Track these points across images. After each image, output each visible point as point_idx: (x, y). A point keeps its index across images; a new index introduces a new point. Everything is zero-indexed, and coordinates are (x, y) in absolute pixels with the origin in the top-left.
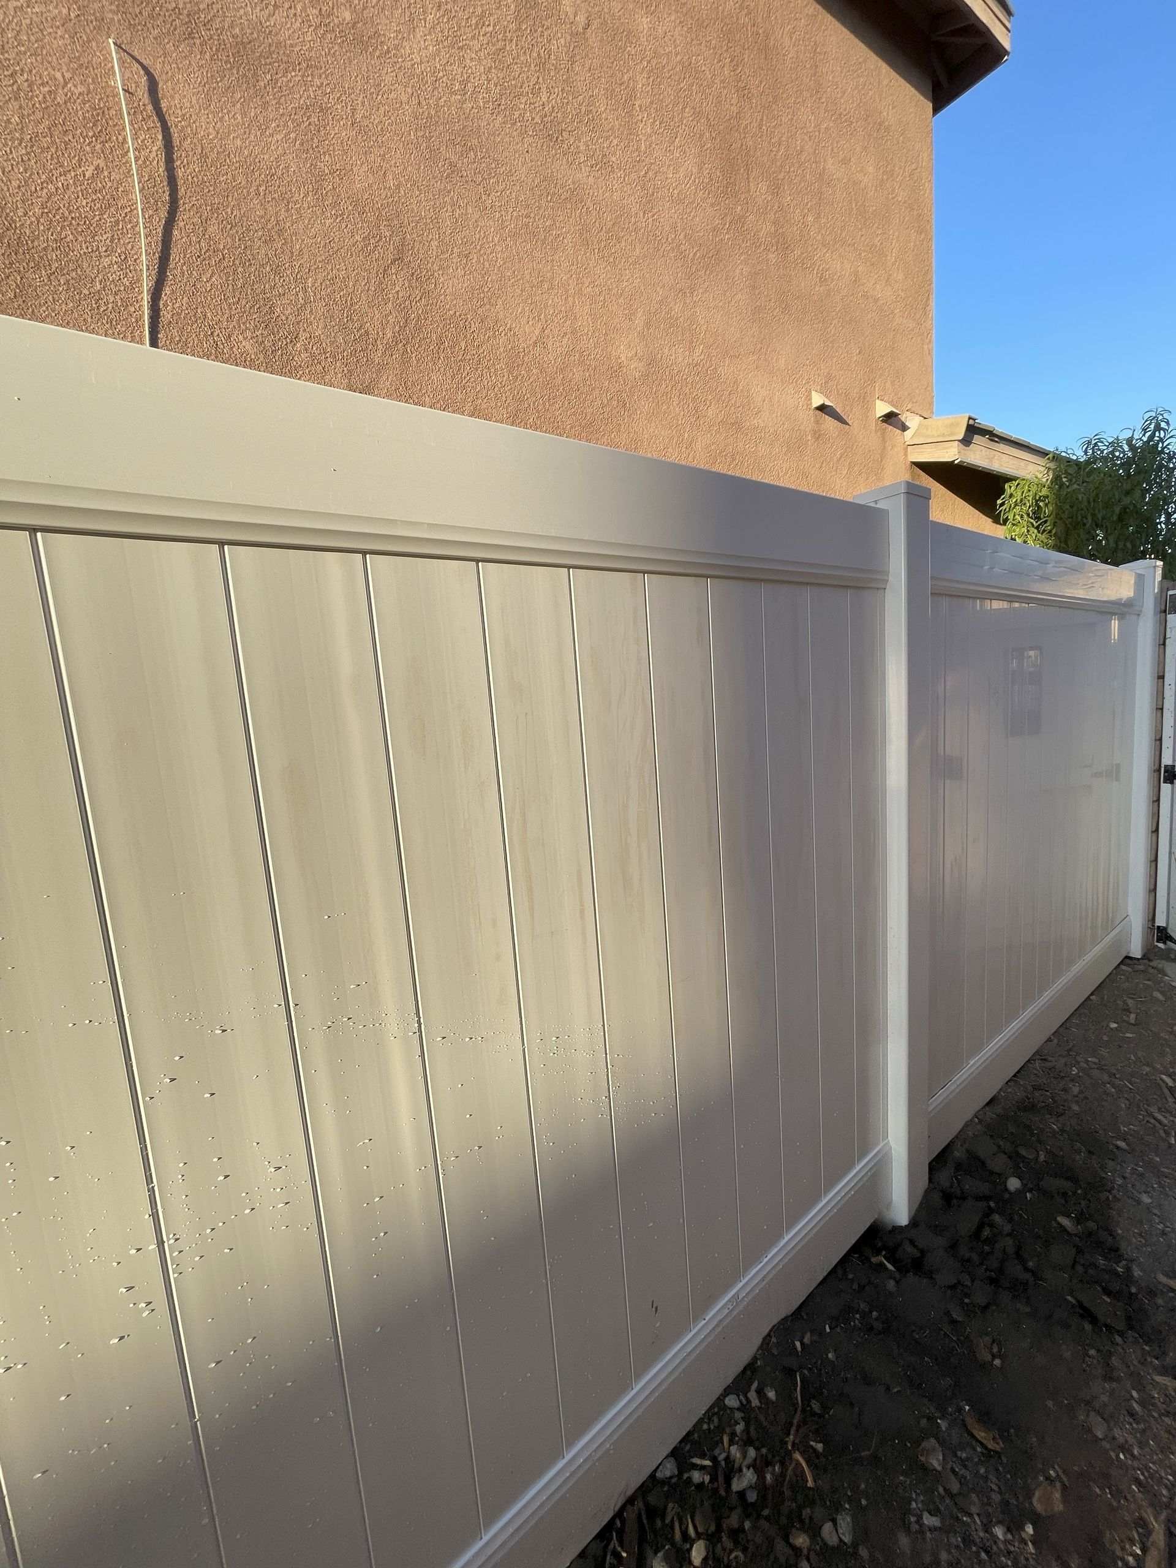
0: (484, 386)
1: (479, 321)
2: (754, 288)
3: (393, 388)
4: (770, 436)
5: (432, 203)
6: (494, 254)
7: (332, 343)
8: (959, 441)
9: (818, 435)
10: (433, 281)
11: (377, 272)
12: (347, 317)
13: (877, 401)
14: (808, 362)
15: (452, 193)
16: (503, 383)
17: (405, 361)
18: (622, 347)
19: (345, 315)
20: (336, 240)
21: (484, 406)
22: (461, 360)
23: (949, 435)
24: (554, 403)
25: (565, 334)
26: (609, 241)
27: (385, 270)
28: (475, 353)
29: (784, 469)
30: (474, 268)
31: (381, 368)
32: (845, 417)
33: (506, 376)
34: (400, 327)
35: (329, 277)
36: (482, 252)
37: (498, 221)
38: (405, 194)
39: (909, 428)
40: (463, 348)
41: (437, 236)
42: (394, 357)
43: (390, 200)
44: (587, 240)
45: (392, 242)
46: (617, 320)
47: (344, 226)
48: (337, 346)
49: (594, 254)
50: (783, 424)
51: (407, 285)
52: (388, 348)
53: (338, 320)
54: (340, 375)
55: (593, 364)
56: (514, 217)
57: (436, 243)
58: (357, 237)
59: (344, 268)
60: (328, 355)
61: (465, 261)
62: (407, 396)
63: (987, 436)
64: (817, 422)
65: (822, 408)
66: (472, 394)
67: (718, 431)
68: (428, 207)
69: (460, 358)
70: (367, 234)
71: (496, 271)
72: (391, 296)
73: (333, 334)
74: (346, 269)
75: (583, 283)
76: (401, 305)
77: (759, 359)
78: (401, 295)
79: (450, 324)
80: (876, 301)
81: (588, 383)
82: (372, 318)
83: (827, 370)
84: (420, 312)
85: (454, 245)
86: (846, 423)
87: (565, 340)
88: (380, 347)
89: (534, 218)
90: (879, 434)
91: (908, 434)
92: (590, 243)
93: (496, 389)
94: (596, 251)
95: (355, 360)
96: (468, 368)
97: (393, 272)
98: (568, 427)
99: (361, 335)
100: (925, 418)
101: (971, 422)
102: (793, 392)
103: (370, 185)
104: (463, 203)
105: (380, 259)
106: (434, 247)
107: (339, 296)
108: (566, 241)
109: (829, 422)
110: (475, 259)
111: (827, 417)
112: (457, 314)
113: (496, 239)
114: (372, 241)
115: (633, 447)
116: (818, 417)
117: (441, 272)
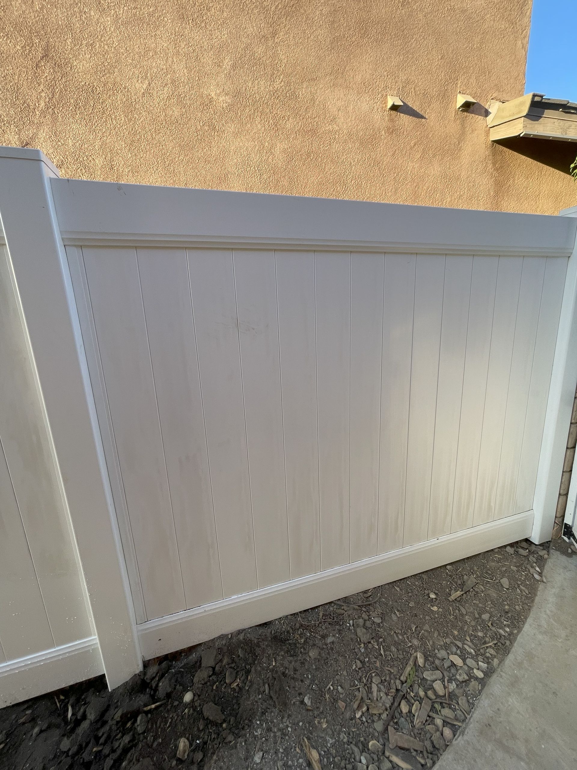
0: (108, 128)
1: (102, 85)
2: (333, 22)
3: (48, 137)
4: (343, 136)
5: (66, 14)
6: (111, 40)
7: (7, 115)
8: (524, 116)
9: (392, 131)
10: (69, 65)
11: (32, 67)
12: (15, 98)
13: (459, 95)
14: (385, 73)
15: (79, 4)
16: (121, 124)
17: (55, 120)
18: (212, 87)
19: (14, 97)
20: (5, 52)
21: (108, 141)
22: (91, 113)
23: (517, 114)
24: (159, 133)
25: (166, 84)
26: (201, 12)
27: (37, 65)
28: (100, 107)
29: (356, 160)
30: (97, 51)
31: (40, 124)
32: (422, 113)
33: (123, 119)
34: (49, 98)
35: (3, 76)
36: (102, 40)
37: (113, 16)
38: (47, 12)
39: (491, 113)
40: (92, 105)
41: (71, 36)
42: (47, 118)
43: (37, 19)
44: (183, 15)
45: (40, 46)
46: (208, 68)
47: (9, 42)
48: (10, 116)
49: (189, 24)
50: (357, 125)
51: (52, 71)
52: (42, 112)
53: (10, 101)
54: (13, 133)
55: (188, 102)
56: (125, 10)
57: (70, 40)
58: (18, 47)
59: (11, 68)
60: (5, 122)
61: (90, 48)
62: (57, 141)
63: (561, 110)
64: (391, 120)
65: (394, 108)
66: (100, 134)
67: (295, 138)
68: (63, 18)
69: (90, 112)
70: (24, 44)
71: (113, 51)
72: (42, 80)
73: (7, 110)
74: (13, 69)
75: (180, 46)
76: (49, 84)
77: (336, 78)
78: (48, 78)
79: (82, 91)
80: (464, 11)
81: (185, 116)
82: (31, 96)
83: (405, 77)
84: (62, 87)
85: (82, 39)
86: (422, 117)
87: (166, 89)
88: (38, 113)
89: (141, 8)
90: (458, 122)
91: (490, 118)
92: (185, 17)
93: (117, 129)
94: (190, 21)
95: (22, 123)
96: (96, 118)
97: (42, 64)
98: (170, 148)
99: (25, 107)
100: (503, 103)
101: (537, 99)
102: (368, 100)
103: (24, 12)
104: (87, 9)
105: (33, 58)
106: (69, 43)
107: (9, 86)
108: (166, 19)
109: (404, 119)
110: (98, 45)
111: (402, 115)
112: (87, 83)
113: (112, 29)
114: (28, 48)
115: (221, 156)
116: (393, 116)
117: (74, 59)
